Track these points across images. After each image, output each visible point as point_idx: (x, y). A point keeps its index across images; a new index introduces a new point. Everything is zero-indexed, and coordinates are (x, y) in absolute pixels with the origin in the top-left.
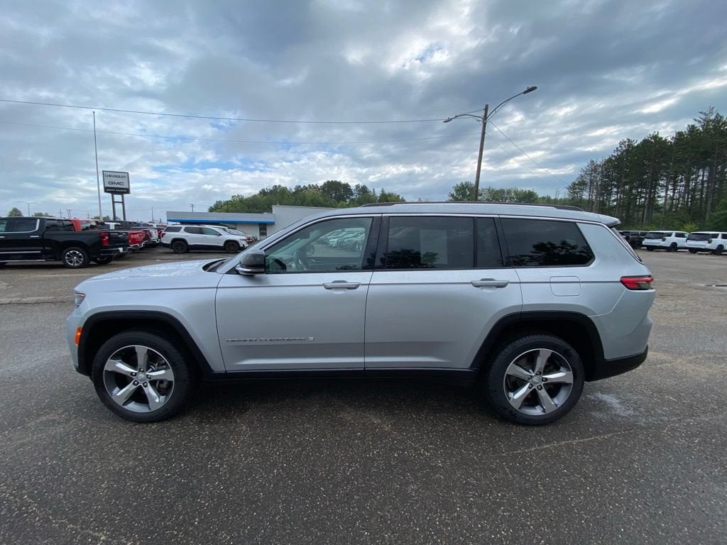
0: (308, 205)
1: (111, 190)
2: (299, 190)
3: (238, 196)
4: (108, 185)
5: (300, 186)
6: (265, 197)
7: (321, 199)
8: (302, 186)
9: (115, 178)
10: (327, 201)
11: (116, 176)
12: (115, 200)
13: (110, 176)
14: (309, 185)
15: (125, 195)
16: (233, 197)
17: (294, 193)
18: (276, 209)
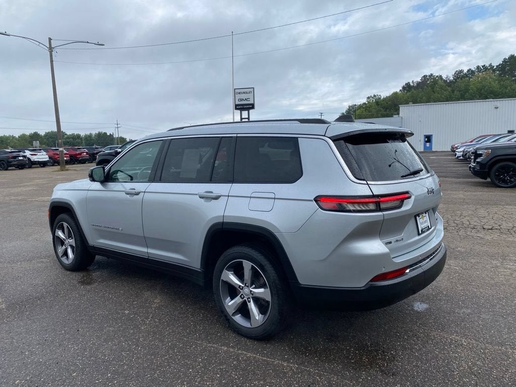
0: (472, 98)
1: (241, 107)
2: (459, 75)
3: (375, 96)
4: (237, 103)
5: (461, 71)
6: (408, 94)
7: (495, 85)
8: (465, 71)
9: (243, 95)
10: (506, 88)
11: (244, 93)
12: (243, 117)
13: (240, 93)
14: (478, 67)
15: (251, 111)
16: (368, 98)
17: (451, 82)
18: (404, 110)
